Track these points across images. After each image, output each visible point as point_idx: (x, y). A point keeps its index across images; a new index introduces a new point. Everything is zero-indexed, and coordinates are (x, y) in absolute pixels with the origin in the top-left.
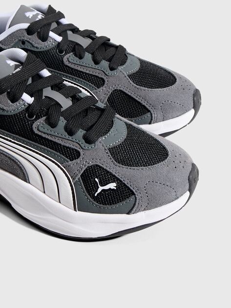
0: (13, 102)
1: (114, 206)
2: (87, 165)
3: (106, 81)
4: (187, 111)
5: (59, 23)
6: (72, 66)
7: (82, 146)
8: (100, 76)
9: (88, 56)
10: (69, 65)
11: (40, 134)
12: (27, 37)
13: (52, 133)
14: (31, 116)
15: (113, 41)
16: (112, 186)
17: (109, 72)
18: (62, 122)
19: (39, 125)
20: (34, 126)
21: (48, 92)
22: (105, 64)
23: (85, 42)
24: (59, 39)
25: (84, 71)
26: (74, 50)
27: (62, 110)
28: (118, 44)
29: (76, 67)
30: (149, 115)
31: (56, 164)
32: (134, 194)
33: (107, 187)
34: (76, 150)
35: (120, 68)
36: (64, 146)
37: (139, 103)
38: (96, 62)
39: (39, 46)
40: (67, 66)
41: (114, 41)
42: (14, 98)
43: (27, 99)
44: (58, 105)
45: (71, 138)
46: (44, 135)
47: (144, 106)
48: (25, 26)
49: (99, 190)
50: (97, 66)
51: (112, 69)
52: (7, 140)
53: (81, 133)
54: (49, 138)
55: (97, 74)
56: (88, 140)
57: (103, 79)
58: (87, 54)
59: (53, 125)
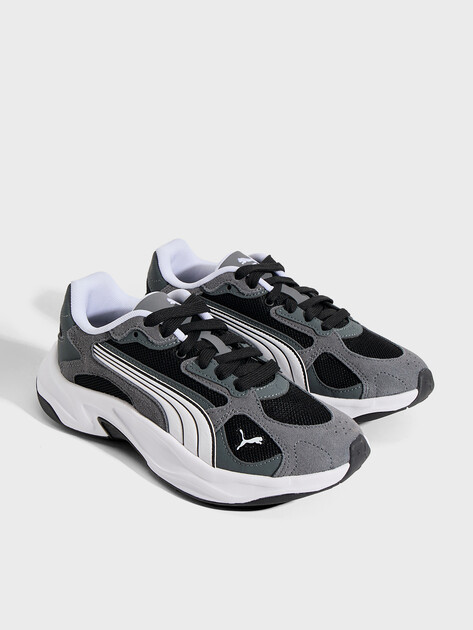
0: (164, 336)
1: (256, 464)
2: (233, 414)
3: (315, 340)
4: (408, 390)
5: (275, 275)
6: (279, 319)
7: (232, 392)
8: (309, 334)
9: (300, 312)
10: (276, 318)
11: (187, 373)
12: (234, 281)
13: (201, 374)
14: (181, 354)
15: (335, 304)
16: (258, 440)
17: (320, 331)
18: (214, 364)
19: (188, 366)
20: (183, 364)
21: (207, 335)
22: (317, 322)
23: (301, 299)
24: (270, 288)
25: (292, 326)
26: (284, 303)
27: (217, 354)
28: (340, 308)
29: (283, 321)
30: (359, 385)
31: (200, 409)
32: (281, 452)
33: (251, 441)
34: (224, 396)
35: (335, 330)
36: (211, 390)
37: (350, 371)
38: (308, 319)
39: (246, 293)
40: (273, 319)
41: (338, 304)
42: (167, 332)
43: (181, 335)
44: (214, 349)
45: (220, 382)
46: (191, 376)
47: (355, 375)
48: (234, 269)
49: (242, 444)
50: (307, 324)
51: (324, 329)
52: (152, 378)
53: (232, 378)
54: (197, 379)
55: (306, 332)
56: (239, 387)
57: (311, 338)
58: (299, 309)
59: (203, 366)
